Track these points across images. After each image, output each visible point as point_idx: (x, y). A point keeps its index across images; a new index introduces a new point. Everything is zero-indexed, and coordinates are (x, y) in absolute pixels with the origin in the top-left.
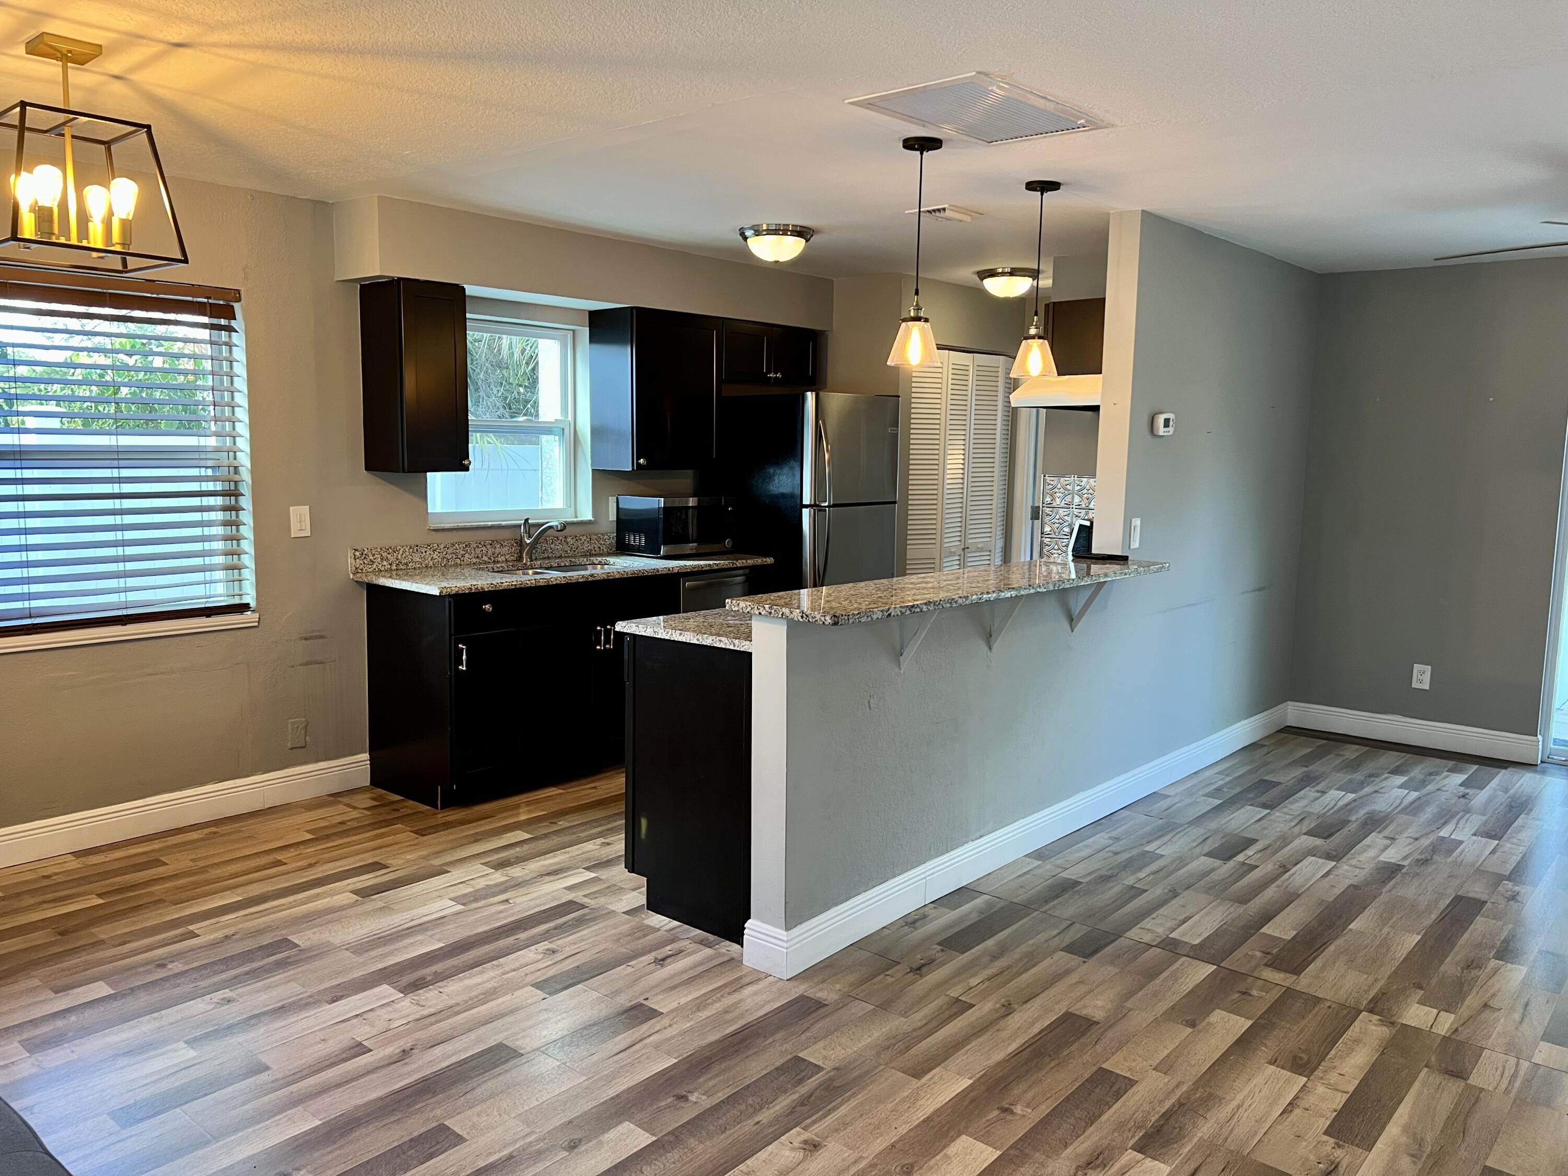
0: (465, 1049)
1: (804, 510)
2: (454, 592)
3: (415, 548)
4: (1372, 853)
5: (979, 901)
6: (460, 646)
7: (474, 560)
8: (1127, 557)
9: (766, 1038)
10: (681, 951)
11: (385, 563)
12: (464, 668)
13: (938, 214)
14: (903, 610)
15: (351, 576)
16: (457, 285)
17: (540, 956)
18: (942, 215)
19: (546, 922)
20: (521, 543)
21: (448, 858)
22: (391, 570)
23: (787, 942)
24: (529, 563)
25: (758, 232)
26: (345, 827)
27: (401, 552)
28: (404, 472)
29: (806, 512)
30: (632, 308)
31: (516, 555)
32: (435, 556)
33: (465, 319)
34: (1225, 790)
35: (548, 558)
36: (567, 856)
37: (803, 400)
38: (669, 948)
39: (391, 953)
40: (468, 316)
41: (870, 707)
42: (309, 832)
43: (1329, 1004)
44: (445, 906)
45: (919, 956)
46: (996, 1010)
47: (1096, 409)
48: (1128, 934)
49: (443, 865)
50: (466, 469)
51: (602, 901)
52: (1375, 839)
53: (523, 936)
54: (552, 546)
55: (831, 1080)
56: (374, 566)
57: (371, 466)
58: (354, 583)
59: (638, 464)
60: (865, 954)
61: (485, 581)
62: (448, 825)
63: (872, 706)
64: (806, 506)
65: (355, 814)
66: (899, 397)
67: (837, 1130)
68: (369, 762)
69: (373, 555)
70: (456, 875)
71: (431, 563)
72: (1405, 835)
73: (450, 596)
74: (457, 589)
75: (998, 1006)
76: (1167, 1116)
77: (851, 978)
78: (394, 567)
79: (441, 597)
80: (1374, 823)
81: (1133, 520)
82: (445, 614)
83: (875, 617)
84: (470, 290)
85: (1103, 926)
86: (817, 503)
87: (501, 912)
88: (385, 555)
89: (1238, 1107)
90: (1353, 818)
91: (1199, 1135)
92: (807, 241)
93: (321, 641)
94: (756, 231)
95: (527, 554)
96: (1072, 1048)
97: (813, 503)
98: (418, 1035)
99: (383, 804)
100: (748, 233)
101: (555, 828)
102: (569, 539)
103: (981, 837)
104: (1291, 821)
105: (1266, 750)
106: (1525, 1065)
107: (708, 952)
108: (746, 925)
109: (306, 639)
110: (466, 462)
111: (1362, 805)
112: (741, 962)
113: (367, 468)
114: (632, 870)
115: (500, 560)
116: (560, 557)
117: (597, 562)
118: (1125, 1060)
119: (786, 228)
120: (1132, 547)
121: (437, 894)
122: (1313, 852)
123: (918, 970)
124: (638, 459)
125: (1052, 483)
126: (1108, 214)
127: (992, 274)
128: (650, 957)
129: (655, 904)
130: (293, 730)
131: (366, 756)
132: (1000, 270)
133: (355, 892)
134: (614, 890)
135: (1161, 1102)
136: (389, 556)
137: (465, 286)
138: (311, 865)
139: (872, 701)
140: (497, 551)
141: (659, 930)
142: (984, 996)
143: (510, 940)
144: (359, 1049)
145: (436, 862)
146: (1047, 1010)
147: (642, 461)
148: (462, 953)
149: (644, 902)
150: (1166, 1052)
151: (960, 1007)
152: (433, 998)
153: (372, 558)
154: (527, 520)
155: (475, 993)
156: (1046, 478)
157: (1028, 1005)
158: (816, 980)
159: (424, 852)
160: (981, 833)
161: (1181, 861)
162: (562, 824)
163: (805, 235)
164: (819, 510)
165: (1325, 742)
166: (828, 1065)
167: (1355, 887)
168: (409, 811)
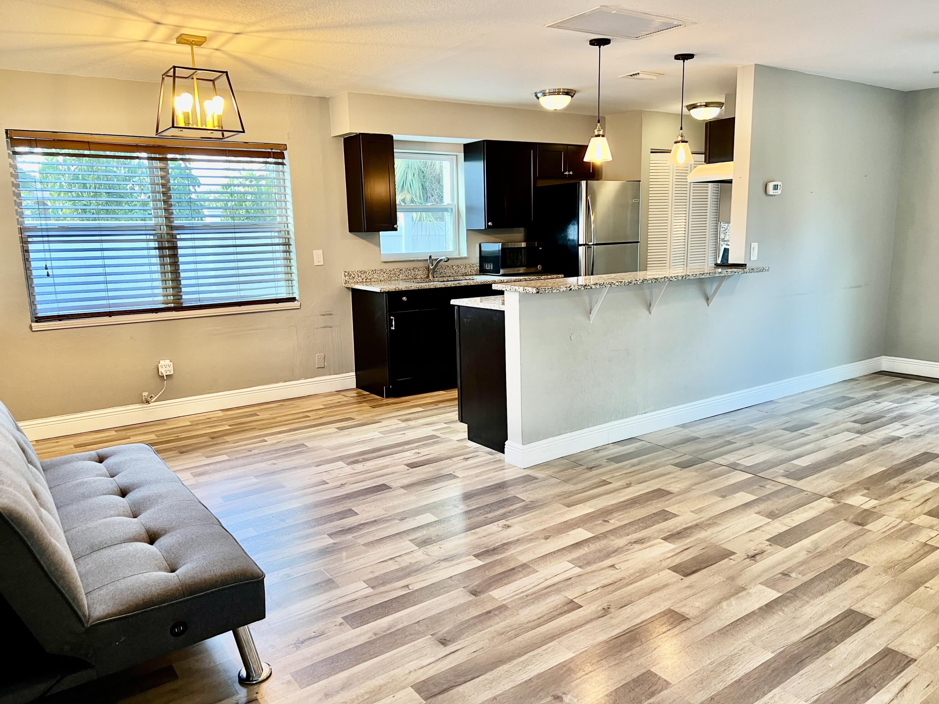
0: (368, 485)
1: (580, 247)
2: (387, 291)
3: (374, 271)
4: (887, 431)
5: (639, 444)
6: (392, 317)
7: (405, 278)
8: (746, 265)
9: (503, 488)
10: (477, 456)
11: (360, 278)
12: (394, 329)
13: (635, 76)
14: (580, 287)
15: (344, 285)
16: (389, 135)
17: (412, 455)
18: (637, 76)
19: (419, 442)
20: (428, 269)
21: (383, 417)
22: (363, 282)
23: (523, 450)
24: (432, 279)
25: (544, 94)
26: (340, 404)
27: (368, 273)
28: (365, 232)
29: (581, 250)
30: (484, 141)
31: (426, 275)
32: (385, 276)
33: (393, 152)
34: (816, 400)
35: (443, 277)
36: (438, 418)
37: (580, 185)
38: (472, 454)
39: (347, 450)
40: (395, 150)
41: (571, 339)
42: (323, 405)
43: (806, 493)
44: (376, 434)
45: (594, 463)
46: (622, 485)
47: (730, 182)
48: (713, 460)
49: (380, 419)
50: (396, 230)
51: (447, 436)
52: (896, 425)
53: (407, 447)
54: (445, 270)
55: (527, 505)
56: (355, 280)
57: (351, 230)
58: (346, 289)
59: (488, 225)
60: (566, 461)
61: (402, 286)
62: (388, 404)
63: (572, 339)
64: (581, 245)
65: (346, 399)
66: (640, 181)
67: (521, 522)
68: (355, 377)
69: (354, 274)
70: (384, 423)
71: (383, 279)
72: (915, 424)
73: (386, 292)
74: (389, 289)
75: (624, 484)
76: (686, 529)
77: (556, 470)
78: (364, 281)
79: (381, 293)
80: (901, 418)
81: (752, 244)
82: (384, 301)
83: (562, 290)
84: (395, 137)
85: (701, 456)
86: (587, 243)
87: (400, 438)
88: (360, 274)
89: (727, 528)
90: (888, 416)
91: (698, 536)
92: (572, 97)
93: (330, 316)
94: (543, 93)
95: (431, 274)
96: (653, 502)
97: (584, 243)
98: (350, 479)
99: (359, 395)
100: (539, 95)
101: (437, 407)
102: (454, 267)
103: (646, 413)
104: (847, 415)
105: (858, 382)
106: (905, 523)
107: (490, 456)
108: (505, 443)
109: (323, 315)
110: (395, 226)
111: (900, 409)
112: (504, 461)
113: (350, 231)
114: (462, 421)
115: (418, 277)
116: (450, 276)
117: (468, 279)
118: (678, 507)
119: (559, 90)
120: (751, 260)
121: (374, 430)
122: (848, 430)
123: (591, 469)
124: (488, 223)
125: (725, 227)
126: (737, 68)
127: (694, 106)
128: (462, 457)
129: (471, 438)
130: (318, 359)
131: (354, 374)
132: (699, 104)
133: (337, 428)
134: (455, 431)
135: (687, 523)
136: (362, 275)
137: (394, 136)
138: (321, 418)
139: (572, 337)
140: (416, 273)
141: (470, 447)
142: (619, 480)
143: (401, 448)
144: (325, 483)
145: (377, 418)
146: (648, 487)
147: (490, 224)
148: (378, 452)
149: (467, 437)
150: (703, 506)
151: (606, 483)
152: (359, 467)
153: (353, 276)
154: (430, 257)
155: (378, 466)
156: (721, 224)
157: (640, 485)
158: (537, 469)
159: (373, 414)
160: (646, 411)
161: (766, 431)
162: (441, 405)
163: (570, 94)
164: (588, 247)
165: (901, 379)
166: (528, 500)
167: (864, 446)
168: (371, 398)
